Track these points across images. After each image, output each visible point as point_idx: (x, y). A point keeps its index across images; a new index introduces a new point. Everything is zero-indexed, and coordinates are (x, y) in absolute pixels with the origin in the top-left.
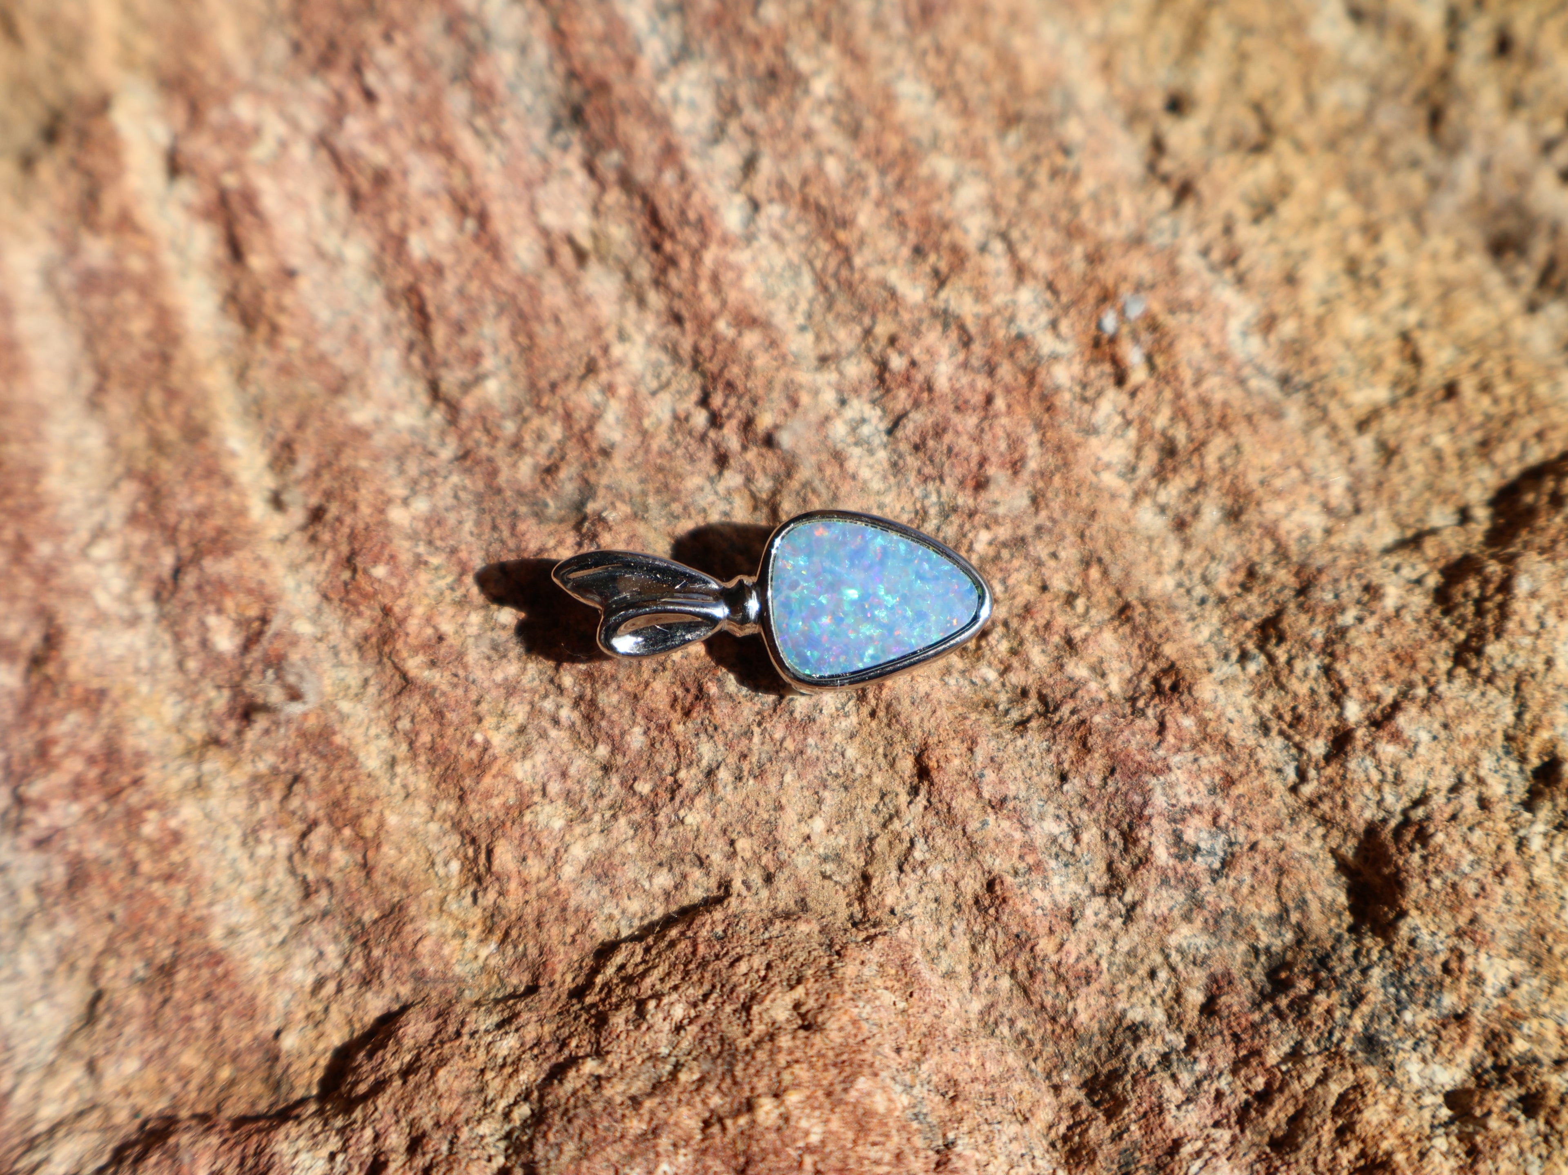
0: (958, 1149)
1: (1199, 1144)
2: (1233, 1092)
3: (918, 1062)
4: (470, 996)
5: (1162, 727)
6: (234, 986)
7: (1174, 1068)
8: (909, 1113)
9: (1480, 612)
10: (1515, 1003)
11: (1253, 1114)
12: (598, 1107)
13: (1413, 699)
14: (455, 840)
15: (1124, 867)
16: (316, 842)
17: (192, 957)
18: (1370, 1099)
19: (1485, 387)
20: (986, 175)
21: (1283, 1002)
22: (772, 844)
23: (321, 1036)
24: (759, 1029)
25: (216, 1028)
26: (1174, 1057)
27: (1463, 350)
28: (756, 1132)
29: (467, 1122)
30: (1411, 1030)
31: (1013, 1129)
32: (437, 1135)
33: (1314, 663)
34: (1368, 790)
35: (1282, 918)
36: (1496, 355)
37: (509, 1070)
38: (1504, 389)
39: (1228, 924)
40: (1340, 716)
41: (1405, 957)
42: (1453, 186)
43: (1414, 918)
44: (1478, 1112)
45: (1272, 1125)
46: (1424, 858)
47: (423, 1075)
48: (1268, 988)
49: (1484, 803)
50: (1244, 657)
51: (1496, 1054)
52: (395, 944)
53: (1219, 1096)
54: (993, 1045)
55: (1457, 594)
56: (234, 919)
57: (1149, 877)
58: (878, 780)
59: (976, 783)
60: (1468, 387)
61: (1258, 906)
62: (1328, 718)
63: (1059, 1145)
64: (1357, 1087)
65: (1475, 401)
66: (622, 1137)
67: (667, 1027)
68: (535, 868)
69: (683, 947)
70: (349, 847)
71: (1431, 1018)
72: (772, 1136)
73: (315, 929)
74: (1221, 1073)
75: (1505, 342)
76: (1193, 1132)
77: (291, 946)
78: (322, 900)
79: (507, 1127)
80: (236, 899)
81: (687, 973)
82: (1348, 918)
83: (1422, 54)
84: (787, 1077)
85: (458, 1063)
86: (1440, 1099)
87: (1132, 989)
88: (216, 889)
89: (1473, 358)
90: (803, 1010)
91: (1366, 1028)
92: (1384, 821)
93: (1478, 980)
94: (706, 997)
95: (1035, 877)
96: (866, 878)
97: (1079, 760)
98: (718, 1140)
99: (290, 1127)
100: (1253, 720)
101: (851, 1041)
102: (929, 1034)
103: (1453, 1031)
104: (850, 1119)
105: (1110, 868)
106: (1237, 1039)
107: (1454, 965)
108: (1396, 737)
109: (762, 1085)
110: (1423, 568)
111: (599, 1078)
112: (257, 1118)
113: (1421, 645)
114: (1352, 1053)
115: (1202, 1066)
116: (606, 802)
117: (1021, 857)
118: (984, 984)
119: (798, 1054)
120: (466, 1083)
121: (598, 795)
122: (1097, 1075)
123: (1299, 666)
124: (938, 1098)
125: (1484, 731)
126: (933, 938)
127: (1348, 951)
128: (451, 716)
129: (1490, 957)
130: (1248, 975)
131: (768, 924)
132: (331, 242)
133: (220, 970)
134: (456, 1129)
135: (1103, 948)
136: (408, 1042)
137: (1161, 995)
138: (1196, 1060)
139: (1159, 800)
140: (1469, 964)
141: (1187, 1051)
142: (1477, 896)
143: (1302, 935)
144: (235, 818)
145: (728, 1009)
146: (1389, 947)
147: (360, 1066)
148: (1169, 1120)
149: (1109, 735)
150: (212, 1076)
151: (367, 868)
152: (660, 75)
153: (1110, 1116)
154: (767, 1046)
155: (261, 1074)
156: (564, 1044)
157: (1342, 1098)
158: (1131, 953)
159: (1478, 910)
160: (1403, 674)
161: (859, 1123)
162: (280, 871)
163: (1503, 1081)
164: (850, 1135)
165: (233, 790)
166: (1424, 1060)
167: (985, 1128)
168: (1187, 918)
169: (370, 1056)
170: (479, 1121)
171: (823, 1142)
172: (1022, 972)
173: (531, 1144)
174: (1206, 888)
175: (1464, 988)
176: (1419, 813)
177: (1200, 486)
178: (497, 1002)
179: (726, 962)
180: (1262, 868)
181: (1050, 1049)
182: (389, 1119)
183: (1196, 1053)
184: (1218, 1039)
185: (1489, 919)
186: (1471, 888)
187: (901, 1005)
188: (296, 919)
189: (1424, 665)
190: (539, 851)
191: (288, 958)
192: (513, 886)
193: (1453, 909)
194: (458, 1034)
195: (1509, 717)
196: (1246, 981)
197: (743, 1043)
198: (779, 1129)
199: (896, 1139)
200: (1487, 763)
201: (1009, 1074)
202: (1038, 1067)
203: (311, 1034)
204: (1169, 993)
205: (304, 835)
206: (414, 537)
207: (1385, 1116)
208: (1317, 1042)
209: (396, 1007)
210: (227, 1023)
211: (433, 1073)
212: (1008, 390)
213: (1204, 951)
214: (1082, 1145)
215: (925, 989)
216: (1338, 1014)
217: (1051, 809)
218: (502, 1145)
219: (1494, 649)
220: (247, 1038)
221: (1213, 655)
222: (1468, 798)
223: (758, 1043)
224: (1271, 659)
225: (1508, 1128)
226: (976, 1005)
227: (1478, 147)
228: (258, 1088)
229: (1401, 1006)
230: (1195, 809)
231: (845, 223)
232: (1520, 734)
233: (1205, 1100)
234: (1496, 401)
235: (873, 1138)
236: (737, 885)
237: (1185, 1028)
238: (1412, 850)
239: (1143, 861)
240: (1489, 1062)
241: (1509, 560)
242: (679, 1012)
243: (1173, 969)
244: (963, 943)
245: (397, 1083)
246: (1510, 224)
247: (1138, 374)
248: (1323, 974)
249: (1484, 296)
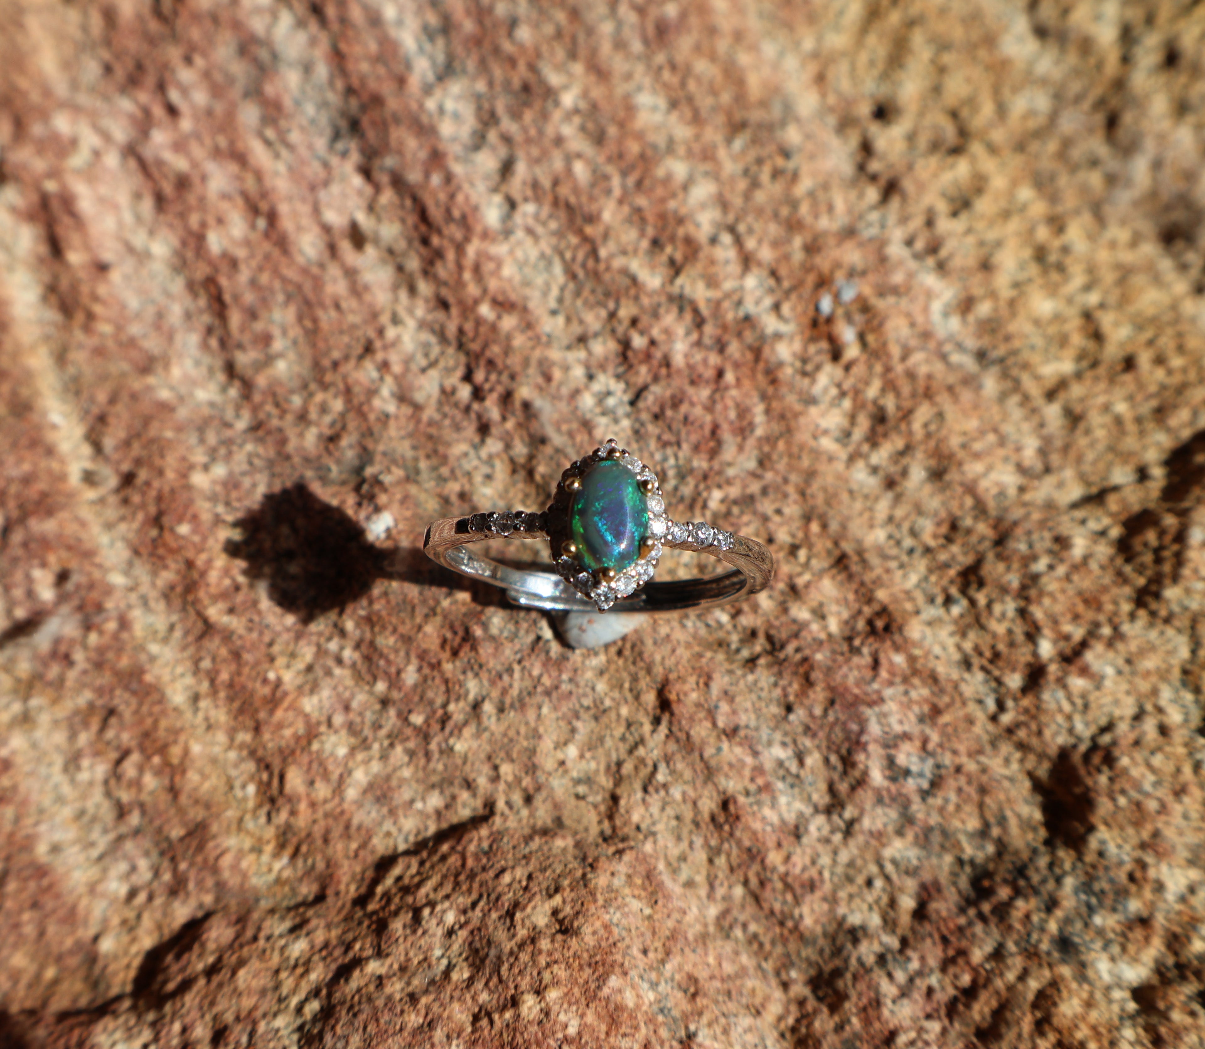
0: (700, 1039)
1: (913, 1035)
2: (943, 988)
3: (663, 962)
4: (265, 904)
5: (876, 664)
6: (58, 896)
7: (890, 966)
8: (655, 1008)
9: (1158, 560)
10: (1192, 908)
11: (961, 1007)
12: (380, 1003)
13: (1099, 637)
14: (250, 766)
15: (843, 787)
16: (129, 768)
17: (20, 870)
18: (1065, 993)
19: (1160, 360)
20: (715, 176)
21: (986, 907)
22: (532, 769)
23: (134, 940)
24: (522, 933)
25: (42, 933)
26: (889, 957)
27: (1139, 327)
28: (521, 1025)
29: (264, 1016)
30: (1100, 932)
31: (746, 1021)
32: (238, 1028)
33: (1010, 606)
34: (1060, 719)
35: (984, 833)
36: (1170, 331)
37: (300, 970)
38: (1177, 362)
39: (936, 838)
40: (1035, 654)
41: (1094, 867)
42: (1128, 183)
43: (1103, 833)
44: (1161, 1005)
45: (977, 1017)
46: (1111, 780)
47: (225, 974)
48: (973, 895)
49: (1164, 730)
50: (948, 601)
51: (1176, 954)
52: (199, 859)
53: (930, 992)
54: (728, 947)
55: (1137, 543)
56: (58, 836)
57: (866, 797)
58: (624, 711)
59: (711, 714)
60: (1144, 359)
61: (963, 822)
62: (1023, 655)
63: (788, 1035)
64: (1055, 984)
65: (1151, 373)
66: (401, 1030)
67: (440, 932)
68: (322, 790)
69: (454, 860)
70: (158, 773)
71: (1119, 922)
72: (534, 1029)
73: (129, 846)
74: (931, 971)
75: (1177, 320)
76: (907, 1023)
77: (107, 860)
78: (134, 819)
79: (299, 1022)
80: (58, 819)
81: (457, 884)
82: (1043, 833)
83: (1100, 66)
84: (547, 976)
85: (255, 964)
86: (1127, 994)
87: (851, 897)
88: (41, 811)
89: (1148, 334)
90: (561, 916)
91: (1061, 930)
92: (1075, 747)
93: (1159, 887)
94: (474, 905)
95: (765, 797)
96: (615, 799)
97: (802, 693)
98: (486, 1032)
99: (108, 1022)
100: (956, 656)
101: (603, 944)
102: (673, 936)
103: (1138, 933)
104: (603, 1013)
105: (832, 790)
106: (945, 940)
107: (1138, 875)
108: (1085, 671)
109: (525, 983)
110: (1106, 521)
111: (380, 978)
112: (78, 1012)
113: (1105, 589)
114: (1049, 954)
115: (915, 965)
116: (383, 732)
117: (752, 780)
118: (720, 892)
119: (557, 955)
120: (262, 982)
121: (377, 726)
122: (820, 972)
123: (997, 609)
124: (680, 995)
125: (1163, 666)
126: (674, 851)
127: (1043, 862)
128: (248, 657)
129: (1170, 866)
130: (955, 884)
131: (527, 840)
132: (139, 239)
133: (45, 882)
134: (255, 1023)
135: (825, 860)
136: (211, 946)
137: (877, 901)
138: (909, 959)
139: (874, 729)
140: (1152, 873)
141: (901, 951)
142: (1159, 813)
143: (1002, 847)
144: (57, 748)
145: (494, 915)
146: (1080, 858)
147: (168, 967)
148: (886, 1013)
149: (829, 671)
150: (38, 977)
151: (174, 791)
152: (427, 90)
153: (833, 1009)
154: (529, 949)
155: (81, 974)
156: (348, 947)
157: (1041, 995)
158: (851, 864)
159: (1160, 825)
160: (1090, 615)
161: (611, 1017)
162: (97, 796)
163: (1183, 978)
164: (603, 1028)
165: (56, 723)
166: (1113, 959)
167: (723, 1020)
168: (900, 833)
169: (178, 957)
170: (275, 1015)
171: (580, 1034)
172: (754, 882)
173: (320, 1036)
174: (917, 807)
175: (1148, 894)
176: (1106, 739)
177: (908, 450)
178: (289, 909)
179: (491, 873)
180: (967, 788)
181: (779, 949)
182: (194, 1014)
183: (910, 953)
184: (928, 942)
185: (1169, 833)
186: (1152, 805)
187: (648, 911)
188: (111, 836)
189: (1109, 607)
190: (326, 775)
191: (105, 871)
192: (303, 807)
193: (1137, 824)
194: (255, 939)
195: (1184, 653)
196: (953, 890)
197: (508, 946)
198: (540, 1023)
199: (643, 1030)
200: (1166, 694)
201: (742, 972)
202: (768, 966)
203: (125, 939)
204: (885, 900)
205: (119, 762)
206: (213, 498)
207: (1079, 1010)
208: (1017, 944)
209: (200, 914)
210: (52, 929)
211: (234, 973)
212: (737, 366)
213: (915, 862)
214: (808, 1035)
215: (668, 897)
216: (1035, 919)
217: (778, 736)
218: (295, 1037)
219: (1171, 593)
220: (69, 942)
221: (920, 598)
222: (1149, 726)
223: (521, 946)
224: (973, 603)
225: (1188, 1020)
226: (713, 911)
227: (1150, 147)
228: (78, 986)
229: (1091, 910)
230: (906, 736)
231: (592, 219)
232: (1194, 668)
233: (918, 996)
234: (1170, 372)
235: (623, 1029)
236: (501, 805)
237: (899, 931)
238: (1099, 771)
239: (861, 782)
240: (1170, 961)
241: (1183, 514)
242: (450, 918)
243: (887, 878)
244: (700, 856)
245: (202, 982)
246: (1178, 215)
247: (852, 351)
248: (1022, 883)
249: (1157, 280)
